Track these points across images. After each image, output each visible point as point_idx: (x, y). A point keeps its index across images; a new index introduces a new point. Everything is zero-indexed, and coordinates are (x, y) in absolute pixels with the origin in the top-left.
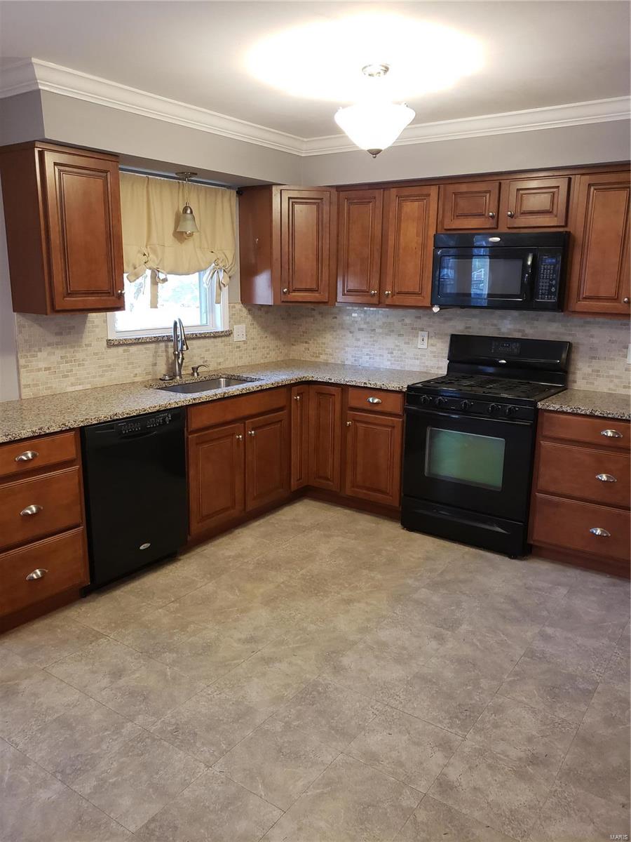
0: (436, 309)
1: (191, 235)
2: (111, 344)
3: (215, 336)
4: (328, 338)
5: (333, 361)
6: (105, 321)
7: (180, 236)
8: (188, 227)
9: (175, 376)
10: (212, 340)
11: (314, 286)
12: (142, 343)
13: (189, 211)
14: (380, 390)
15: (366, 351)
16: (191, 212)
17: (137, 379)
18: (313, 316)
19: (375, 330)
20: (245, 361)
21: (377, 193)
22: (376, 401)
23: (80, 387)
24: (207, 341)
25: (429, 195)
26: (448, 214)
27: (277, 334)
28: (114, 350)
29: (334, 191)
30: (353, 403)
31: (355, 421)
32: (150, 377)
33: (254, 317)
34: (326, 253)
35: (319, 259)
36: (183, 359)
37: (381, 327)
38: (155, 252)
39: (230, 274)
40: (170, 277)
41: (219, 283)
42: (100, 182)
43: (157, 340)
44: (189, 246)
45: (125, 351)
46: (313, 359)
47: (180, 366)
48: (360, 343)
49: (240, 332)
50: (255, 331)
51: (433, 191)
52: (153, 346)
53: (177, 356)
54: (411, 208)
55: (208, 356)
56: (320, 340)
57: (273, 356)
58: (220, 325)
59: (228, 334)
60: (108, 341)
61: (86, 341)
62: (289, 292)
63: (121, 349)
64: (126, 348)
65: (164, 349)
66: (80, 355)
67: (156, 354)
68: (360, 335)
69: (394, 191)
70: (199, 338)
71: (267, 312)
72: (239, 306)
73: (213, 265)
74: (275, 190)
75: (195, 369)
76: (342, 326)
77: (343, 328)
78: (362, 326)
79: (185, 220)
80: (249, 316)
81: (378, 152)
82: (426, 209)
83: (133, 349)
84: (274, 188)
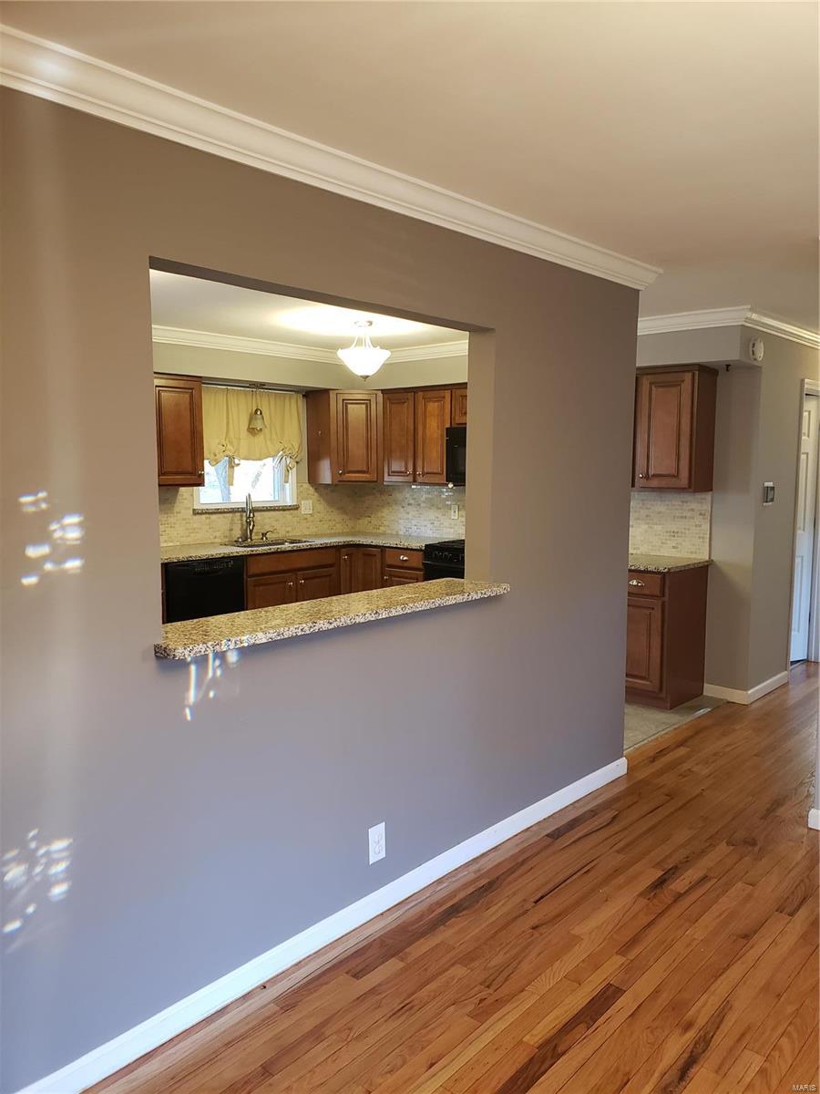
0: (451, 485)
1: (261, 429)
2: (196, 512)
3: (284, 509)
4: (385, 512)
5: (390, 532)
6: (192, 495)
7: (252, 431)
8: (258, 425)
9: (247, 539)
10: (282, 512)
11: (365, 469)
12: (221, 513)
13: (259, 413)
14: (407, 549)
15: (414, 522)
16: (261, 413)
17: (216, 540)
18: (374, 494)
19: (419, 505)
20: (313, 530)
21: (410, 395)
22: (405, 558)
23: (171, 544)
24: (277, 512)
25: (444, 397)
26: (458, 412)
27: (343, 510)
28: (198, 517)
29: (380, 393)
30: (389, 561)
31: (391, 576)
32: (227, 540)
33: (321, 495)
34: (374, 443)
35: (368, 447)
36: (254, 526)
37: (424, 502)
38: (231, 443)
39: (297, 460)
40: (242, 462)
41: (287, 466)
42: (187, 396)
43: (233, 511)
44: (260, 438)
45: (207, 518)
46: (374, 531)
47: (251, 531)
48: (410, 516)
49: (307, 507)
50: (321, 506)
51: (447, 394)
52: (231, 515)
53: (249, 523)
54: (433, 407)
55: (277, 526)
56: (380, 514)
57: (339, 528)
58: (289, 502)
59: (296, 508)
60: (194, 510)
61: (176, 509)
62: (344, 473)
63: (204, 516)
64: (208, 516)
65: (239, 518)
66: (172, 520)
67: (232, 522)
68: (409, 509)
69: (420, 394)
70: (269, 510)
71: (332, 491)
72: (307, 485)
73: (281, 452)
74: (332, 395)
75: (264, 535)
76: (396, 502)
77: (396, 504)
78: (411, 502)
79: (256, 419)
80: (316, 494)
81: (367, 377)
82: (443, 408)
83: (214, 517)
84: (331, 392)
